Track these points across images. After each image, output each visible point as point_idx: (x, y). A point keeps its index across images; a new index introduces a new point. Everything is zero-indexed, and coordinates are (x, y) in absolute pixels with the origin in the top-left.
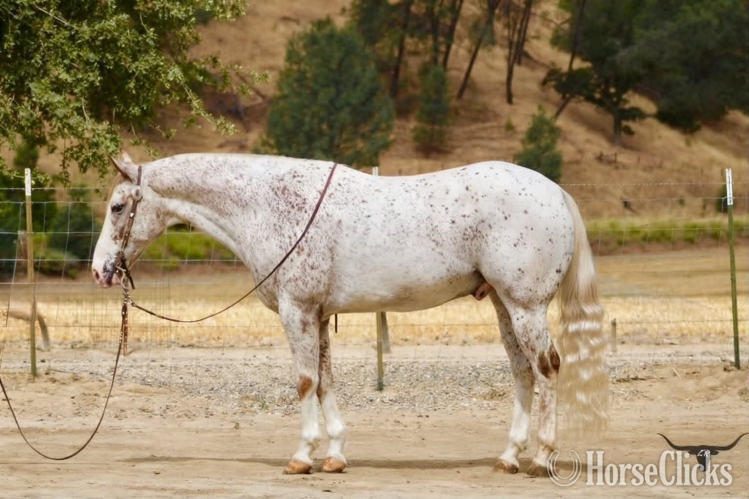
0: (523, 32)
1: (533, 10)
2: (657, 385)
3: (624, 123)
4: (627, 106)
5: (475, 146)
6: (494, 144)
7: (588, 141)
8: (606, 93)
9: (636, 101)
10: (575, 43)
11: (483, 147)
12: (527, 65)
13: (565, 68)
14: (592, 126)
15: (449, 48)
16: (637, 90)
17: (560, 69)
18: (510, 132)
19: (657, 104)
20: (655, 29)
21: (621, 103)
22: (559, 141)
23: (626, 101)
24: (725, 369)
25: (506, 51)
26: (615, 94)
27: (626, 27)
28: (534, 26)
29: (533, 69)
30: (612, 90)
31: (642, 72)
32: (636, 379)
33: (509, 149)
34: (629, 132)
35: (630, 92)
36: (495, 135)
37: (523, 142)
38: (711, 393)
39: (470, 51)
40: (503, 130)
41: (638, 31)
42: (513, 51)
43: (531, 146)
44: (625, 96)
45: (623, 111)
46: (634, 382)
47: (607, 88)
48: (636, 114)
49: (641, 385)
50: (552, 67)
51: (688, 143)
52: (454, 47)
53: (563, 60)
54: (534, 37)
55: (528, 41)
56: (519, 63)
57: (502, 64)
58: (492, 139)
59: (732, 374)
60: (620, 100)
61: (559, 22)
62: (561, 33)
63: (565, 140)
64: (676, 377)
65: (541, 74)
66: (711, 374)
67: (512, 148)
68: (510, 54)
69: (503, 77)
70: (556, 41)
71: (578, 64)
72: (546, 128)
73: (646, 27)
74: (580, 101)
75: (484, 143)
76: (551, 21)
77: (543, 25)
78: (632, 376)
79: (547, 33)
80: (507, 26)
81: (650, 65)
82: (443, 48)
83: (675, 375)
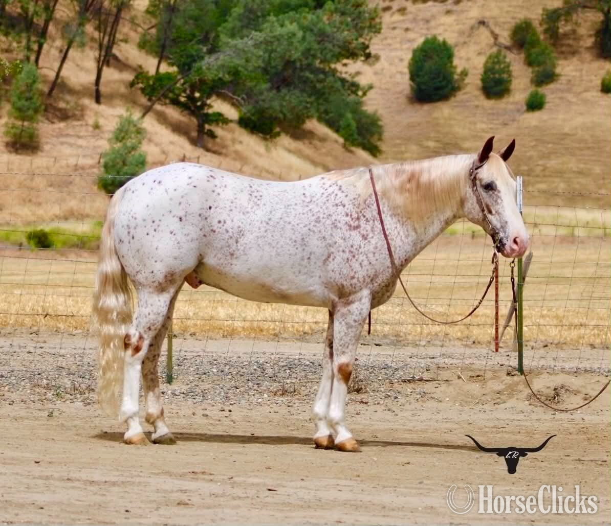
0: (112, 35)
1: (123, 15)
2: (444, 387)
3: (207, 127)
4: (210, 111)
5: (62, 143)
6: (81, 142)
7: (172, 143)
8: (191, 98)
9: (218, 106)
10: (163, 47)
11: (71, 145)
12: (115, 67)
13: (152, 72)
14: (177, 128)
15: (41, 47)
16: (221, 96)
17: (148, 72)
18: (97, 131)
19: (240, 111)
20: (242, 38)
21: (206, 108)
22: (144, 142)
23: (210, 106)
24: (508, 374)
25: (97, 54)
26: (200, 99)
27: (213, 35)
28: (124, 29)
29: (121, 70)
30: (197, 95)
31: (227, 78)
32: (421, 380)
33: (95, 147)
34: (212, 135)
35: (214, 98)
36: (82, 134)
37: (109, 140)
38: (498, 397)
39: (61, 51)
40: (91, 129)
41: (224, 38)
42: (103, 53)
43: (118, 146)
44: (208, 102)
45: (207, 115)
46: (419, 383)
47: (192, 92)
48: (220, 119)
49: (428, 387)
50: (139, 70)
51: (268, 149)
52: (45, 46)
53: (150, 64)
54: (122, 41)
55: (117, 44)
56: (108, 65)
57: (92, 65)
58: (79, 137)
59: (515, 378)
60: (204, 105)
61: (146, 27)
62: (148, 37)
63: (150, 140)
64: (461, 379)
65: (129, 76)
66: (494, 378)
67: (99, 147)
68: (100, 56)
69: (93, 78)
70: (143, 45)
71: (164, 68)
72: (133, 129)
73: (233, 36)
74: (165, 104)
75: (71, 140)
76: (139, 25)
77: (131, 29)
78: (417, 378)
79: (135, 37)
80: (98, 28)
81: (235, 73)
82: (35, 47)
83: (459, 378)
